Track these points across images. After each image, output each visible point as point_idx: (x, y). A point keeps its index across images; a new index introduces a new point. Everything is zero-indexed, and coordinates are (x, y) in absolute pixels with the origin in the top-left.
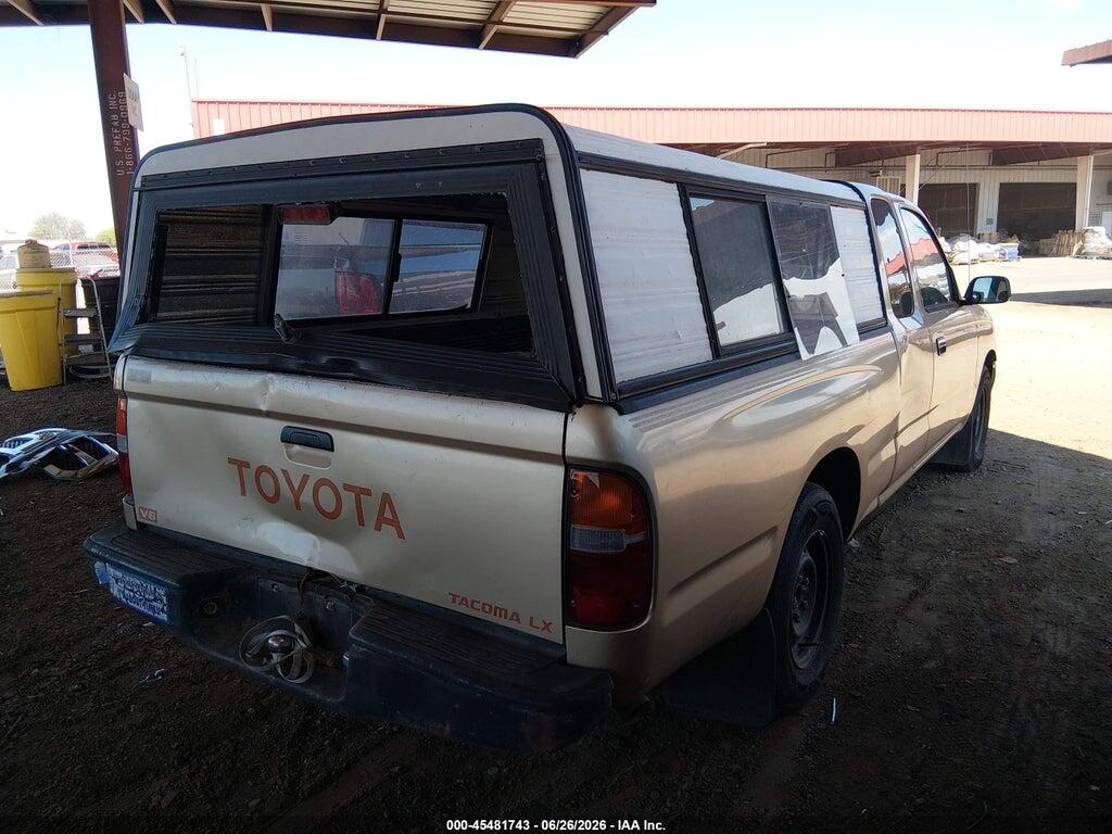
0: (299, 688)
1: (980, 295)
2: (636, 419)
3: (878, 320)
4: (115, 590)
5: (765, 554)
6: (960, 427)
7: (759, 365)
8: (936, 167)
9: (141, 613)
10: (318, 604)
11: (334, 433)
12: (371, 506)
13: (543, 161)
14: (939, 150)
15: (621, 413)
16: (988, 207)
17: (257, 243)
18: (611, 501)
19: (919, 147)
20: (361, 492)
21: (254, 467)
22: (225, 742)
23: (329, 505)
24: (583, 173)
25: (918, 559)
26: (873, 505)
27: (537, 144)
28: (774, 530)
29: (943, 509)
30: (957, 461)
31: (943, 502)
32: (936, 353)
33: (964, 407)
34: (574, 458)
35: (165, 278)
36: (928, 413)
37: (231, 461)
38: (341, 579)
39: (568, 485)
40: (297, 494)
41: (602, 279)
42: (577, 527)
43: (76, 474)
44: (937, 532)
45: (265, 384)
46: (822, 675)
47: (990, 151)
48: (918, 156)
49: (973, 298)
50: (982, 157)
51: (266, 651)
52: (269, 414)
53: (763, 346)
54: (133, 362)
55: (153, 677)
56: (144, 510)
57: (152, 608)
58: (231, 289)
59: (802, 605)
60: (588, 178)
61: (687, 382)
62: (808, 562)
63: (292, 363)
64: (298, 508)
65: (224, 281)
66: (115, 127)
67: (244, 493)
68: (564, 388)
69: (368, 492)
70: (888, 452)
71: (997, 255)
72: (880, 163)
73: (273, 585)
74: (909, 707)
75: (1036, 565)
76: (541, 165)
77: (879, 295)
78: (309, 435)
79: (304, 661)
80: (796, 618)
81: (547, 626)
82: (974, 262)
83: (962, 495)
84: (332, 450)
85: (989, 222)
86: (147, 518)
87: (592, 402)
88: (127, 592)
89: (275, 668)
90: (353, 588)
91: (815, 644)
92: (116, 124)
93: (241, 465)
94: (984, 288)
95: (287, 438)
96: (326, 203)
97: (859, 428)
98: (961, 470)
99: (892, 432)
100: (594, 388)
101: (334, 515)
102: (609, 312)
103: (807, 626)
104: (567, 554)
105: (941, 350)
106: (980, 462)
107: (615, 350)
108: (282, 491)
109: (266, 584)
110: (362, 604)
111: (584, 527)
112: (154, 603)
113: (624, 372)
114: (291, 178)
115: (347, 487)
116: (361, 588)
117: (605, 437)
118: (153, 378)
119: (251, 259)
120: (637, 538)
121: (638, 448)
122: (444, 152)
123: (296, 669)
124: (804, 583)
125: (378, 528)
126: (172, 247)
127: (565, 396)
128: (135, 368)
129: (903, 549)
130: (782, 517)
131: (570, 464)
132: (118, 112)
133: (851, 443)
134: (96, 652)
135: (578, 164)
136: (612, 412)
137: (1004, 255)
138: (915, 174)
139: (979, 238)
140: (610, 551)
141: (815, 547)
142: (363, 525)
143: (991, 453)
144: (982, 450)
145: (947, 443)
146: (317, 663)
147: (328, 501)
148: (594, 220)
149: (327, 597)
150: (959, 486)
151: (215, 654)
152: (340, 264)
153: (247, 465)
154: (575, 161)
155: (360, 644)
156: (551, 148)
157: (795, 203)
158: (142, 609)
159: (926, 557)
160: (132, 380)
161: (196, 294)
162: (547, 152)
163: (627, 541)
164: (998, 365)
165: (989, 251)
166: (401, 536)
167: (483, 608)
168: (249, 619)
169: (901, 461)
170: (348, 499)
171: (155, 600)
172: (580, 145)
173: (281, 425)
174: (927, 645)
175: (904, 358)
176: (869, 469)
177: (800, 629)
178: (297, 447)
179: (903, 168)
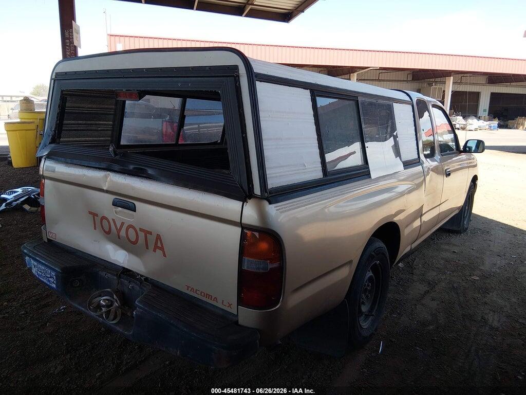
0: (113, 326)
1: (470, 148)
2: (278, 206)
3: (415, 160)
4: (34, 271)
5: (345, 273)
6: (457, 212)
7: (348, 181)
8: (460, 83)
9: (45, 283)
10: (126, 285)
11: (136, 203)
12: (152, 239)
13: (238, 76)
14: (462, 75)
15: (270, 203)
16: (484, 103)
17: (114, 107)
18: (264, 246)
19: (453, 73)
20: (147, 233)
21: (100, 216)
22: (89, 344)
23: (133, 238)
24: (258, 83)
25: (432, 275)
26: (408, 249)
27: (236, 68)
28: (350, 262)
29: (446, 250)
30: (455, 228)
31: (447, 247)
32: (445, 176)
33: (460, 201)
34: (246, 224)
35: (65, 122)
36: (439, 205)
37: (90, 213)
38: (137, 273)
39: (243, 237)
40: (119, 231)
41: (264, 136)
42: (246, 259)
43: (38, 209)
44: (442, 262)
45: (106, 177)
46: (376, 330)
47: (487, 77)
48: (452, 78)
49: (467, 150)
50: (483, 80)
51: (99, 306)
52: (107, 192)
53: (351, 171)
54: (49, 162)
55: (59, 310)
56: (51, 233)
57: (49, 281)
58: (99, 129)
59: (367, 297)
60: (260, 86)
61: (308, 189)
62: (371, 276)
63: (117, 167)
64: (119, 238)
65: (96, 124)
66: (67, 46)
67: (95, 229)
68: (243, 190)
69: (151, 233)
70: (417, 223)
71: (487, 127)
72: (434, 80)
73: (106, 274)
74: (417, 348)
75: (488, 281)
76: (237, 79)
77: (416, 147)
78: (125, 203)
79: (116, 313)
80: (363, 303)
81: (230, 305)
82: (476, 130)
83: (457, 245)
84: (135, 211)
85: (485, 111)
86: (52, 237)
87: (256, 197)
88: (39, 272)
89: (102, 315)
90: (143, 278)
91: (373, 315)
92: (68, 44)
93: (94, 215)
94: (473, 145)
95: (115, 204)
96: (137, 90)
97: (403, 211)
98: (458, 232)
99: (419, 213)
100: (257, 190)
101: (135, 243)
102: (267, 153)
103: (369, 306)
104: (241, 272)
105: (448, 175)
106: (467, 229)
107: (268, 172)
108: (112, 230)
109: (103, 274)
110: (145, 287)
111: (250, 259)
112: (50, 279)
113: (272, 183)
114: (122, 78)
115: (141, 230)
116: (146, 279)
117: (262, 215)
118: (56, 170)
119: (111, 114)
120: (275, 265)
121: (279, 220)
122: (192, 69)
123: (112, 317)
124: (368, 286)
125: (155, 251)
126: (69, 107)
127: (244, 194)
128: (49, 165)
129: (424, 269)
130: (356, 256)
131: (244, 227)
132: (69, 39)
133: (396, 219)
134: (34, 296)
135: (254, 78)
136: (266, 203)
137: (491, 127)
138: (450, 87)
139: (479, 118)
140: (261, 271)
141: (375, 269)
142: (148, 249)
143: (472, 225)
144: (468, 223)
145: (449, 219)
146: (123, 314)
147: (132, 236)
148: (261, 106)
149: (129, 282)
150: (455, 239)
151: (76, 306)
152: (165, 117)
153: (97, 215)
154: (254, 77)
155: (140, 308)
156: (242, 70)
157: (374, 101)
158: (45, 281)
159: (435, 274)
160: (47, 171)
161: (83, 130)
162: (240, 72)
163: (270, 266)
164: (479, 183)
165: (483, 125)
166: (165, 255)
167: (201, 293)
168: (94, 289)
169: (423, 229)
170: (141, 235)
171: (51, 277)
172: (257, 69)
173: (113, 197)
174: (430, 318)
175: (428, 178)
176: (405, 233)
177: (364, 309)
178: (120, 209)
179: (445, 83)
